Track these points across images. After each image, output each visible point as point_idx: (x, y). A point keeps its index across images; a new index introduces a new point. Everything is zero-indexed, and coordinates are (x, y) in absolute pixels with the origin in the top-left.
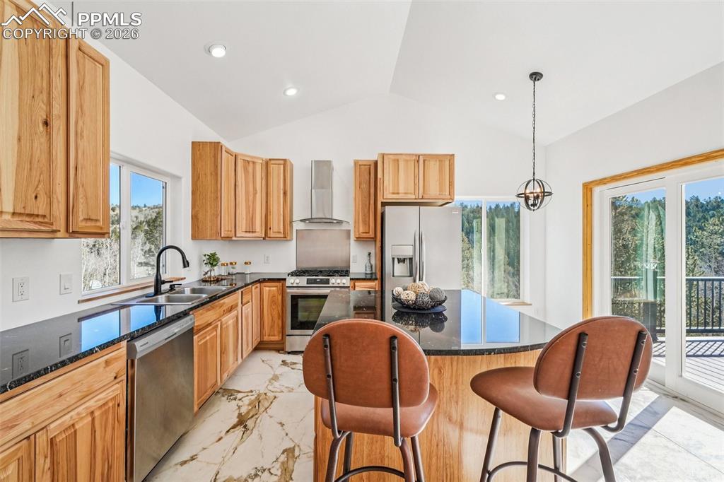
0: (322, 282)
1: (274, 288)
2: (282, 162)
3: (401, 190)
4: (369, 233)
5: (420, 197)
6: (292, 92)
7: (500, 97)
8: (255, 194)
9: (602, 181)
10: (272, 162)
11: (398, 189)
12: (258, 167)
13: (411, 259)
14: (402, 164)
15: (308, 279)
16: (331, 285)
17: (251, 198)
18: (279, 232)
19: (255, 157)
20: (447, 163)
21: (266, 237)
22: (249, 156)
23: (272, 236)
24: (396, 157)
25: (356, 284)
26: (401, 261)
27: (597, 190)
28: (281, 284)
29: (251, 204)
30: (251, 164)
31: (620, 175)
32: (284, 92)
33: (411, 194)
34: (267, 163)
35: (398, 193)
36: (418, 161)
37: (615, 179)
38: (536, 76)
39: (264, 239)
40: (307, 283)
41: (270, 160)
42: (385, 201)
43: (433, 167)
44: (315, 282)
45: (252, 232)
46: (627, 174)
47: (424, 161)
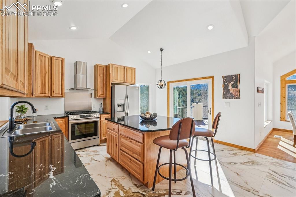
0: (87, 116)
1: (61, 122)
2: (61, 59)
3: (119, 79)
4: (103, 95)
5: (125, 82)
6: (74, 28)
7: (149, 52)
8: (45, 73)
9: (173, 82)
10: (55, 58)
11: (118, 78)
12: (47, 59)
13: (123, 105)
14: (119, 69)
15: (80, 116)
16: (91, 117)
17: (44, 75)
18: (59, 94)
19: (45, 54)
20: (133, 71)
21: (51, 96)
22: (42, 53)
23: (54, 95)
24: (117, 66)
25: (102, 116)
26: (119, 106)
27: (171, 84)
28: (65, 119)
29: (43, 78)
30: (44, 58)
31: (177, 81)
32: (70, 28)
33: (122, 80)
34: (51, 58)
35: (118, 80)
36: (124, 69)
37: (176, 81)
38: (162, 50)
39: (50, 97)
40: (80, 118)
41: (53, 57)
42: (113, 82)
43: (129, 72)
44: (84, 116)
45: (44, 94)
46: (179, 81)
47: (126, 69)
